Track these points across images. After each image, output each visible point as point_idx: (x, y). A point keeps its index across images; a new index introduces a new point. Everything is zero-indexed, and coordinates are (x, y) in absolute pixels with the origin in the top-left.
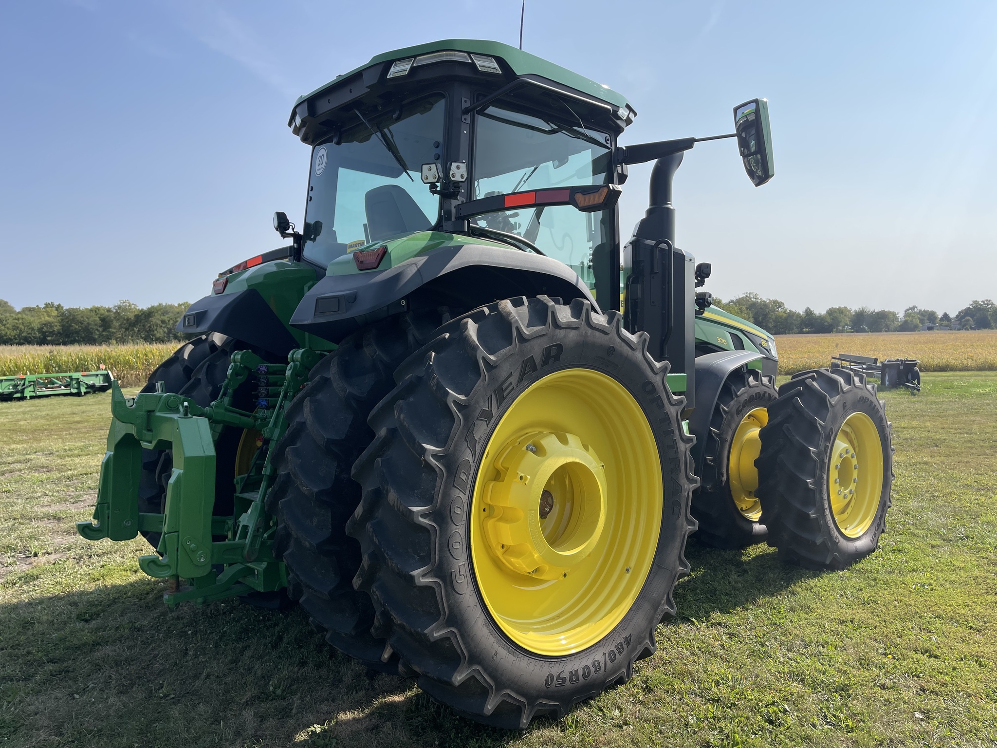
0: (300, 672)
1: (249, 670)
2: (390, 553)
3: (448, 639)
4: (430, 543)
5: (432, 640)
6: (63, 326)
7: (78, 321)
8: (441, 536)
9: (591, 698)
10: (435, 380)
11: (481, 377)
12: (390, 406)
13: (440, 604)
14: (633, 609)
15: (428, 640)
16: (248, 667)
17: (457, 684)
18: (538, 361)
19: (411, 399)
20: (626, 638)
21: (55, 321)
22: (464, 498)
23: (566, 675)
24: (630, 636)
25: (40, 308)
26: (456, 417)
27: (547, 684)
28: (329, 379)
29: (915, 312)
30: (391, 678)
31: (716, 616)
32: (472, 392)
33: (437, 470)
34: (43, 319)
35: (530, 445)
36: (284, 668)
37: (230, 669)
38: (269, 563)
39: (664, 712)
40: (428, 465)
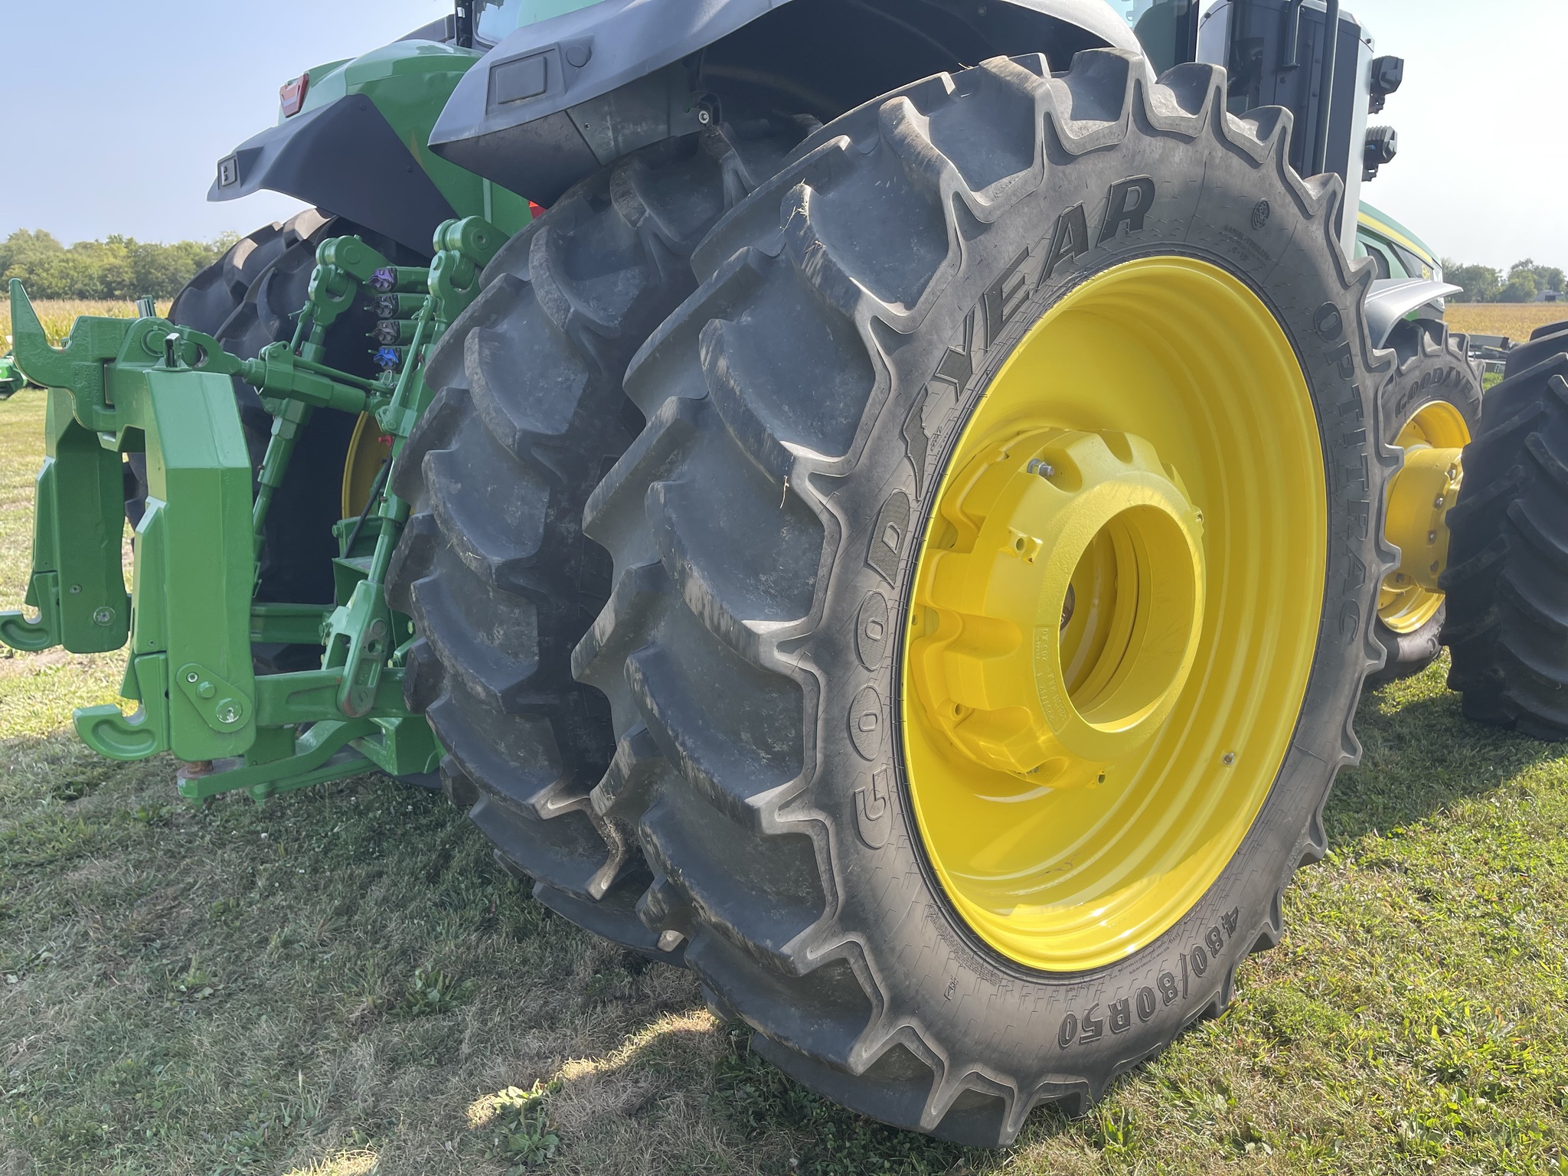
0: (482, 946)
1: (377, 933)
2: (689, 743)
3: (843, 962)
4: (801, 721)
5: (802, 971)
6: (137, 272)
7: (159, 264)
8: (829, 701)
9: (1150, 1058)
10: (819, 260)
11: (950, 254)
12: (687, 337)
13: (824, 877)
14: (1243, 852)
15: (792, 970)
16: (373, 927)
17: (860, 1069)
18: (1093, 221)
19: (746, 319)
20: (1226, 918)
21: (125, 264)
22: (891, 596)
23: (1102, 1015)
24: (1236, 911)
25: (102, 244)
26: (877, 366)
27: (1063, 1041)
28: (527, 284)
29: (1529, 270)
30: (679, 973)
31: (1373, 841)
32: (922, 299)
33: (824, 518)
34: (106, 261)
35: (1038, 461)
36: (448, 932)
37: (335, 930)
38: (405, 720)
39: (1335, 1106)
40: (798, 505)
